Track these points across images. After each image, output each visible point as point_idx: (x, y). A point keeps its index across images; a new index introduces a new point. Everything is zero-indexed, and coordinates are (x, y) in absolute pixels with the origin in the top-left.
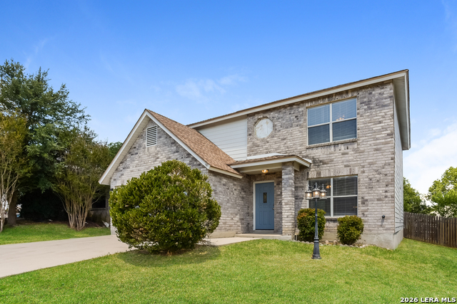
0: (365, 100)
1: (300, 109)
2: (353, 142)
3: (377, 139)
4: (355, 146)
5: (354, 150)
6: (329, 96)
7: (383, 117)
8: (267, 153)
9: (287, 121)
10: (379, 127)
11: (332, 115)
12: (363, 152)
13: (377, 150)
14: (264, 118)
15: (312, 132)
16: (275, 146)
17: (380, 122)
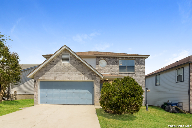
0: (138, 61)
1: (117, 59)
2: (134, 74)
3: (141, 74)
4: (135, 75)
5: (134, 76)
6: (127, 57)
7: (142, 67)
8: (105, 72)
9: (112, 62)
10: (141, 70)
11: (127, 63)
12: (137, 77)
13: (140, 77)
14: (103, 59)
15: (121, 68)
16: (108, 71)
17: (142, 69)
